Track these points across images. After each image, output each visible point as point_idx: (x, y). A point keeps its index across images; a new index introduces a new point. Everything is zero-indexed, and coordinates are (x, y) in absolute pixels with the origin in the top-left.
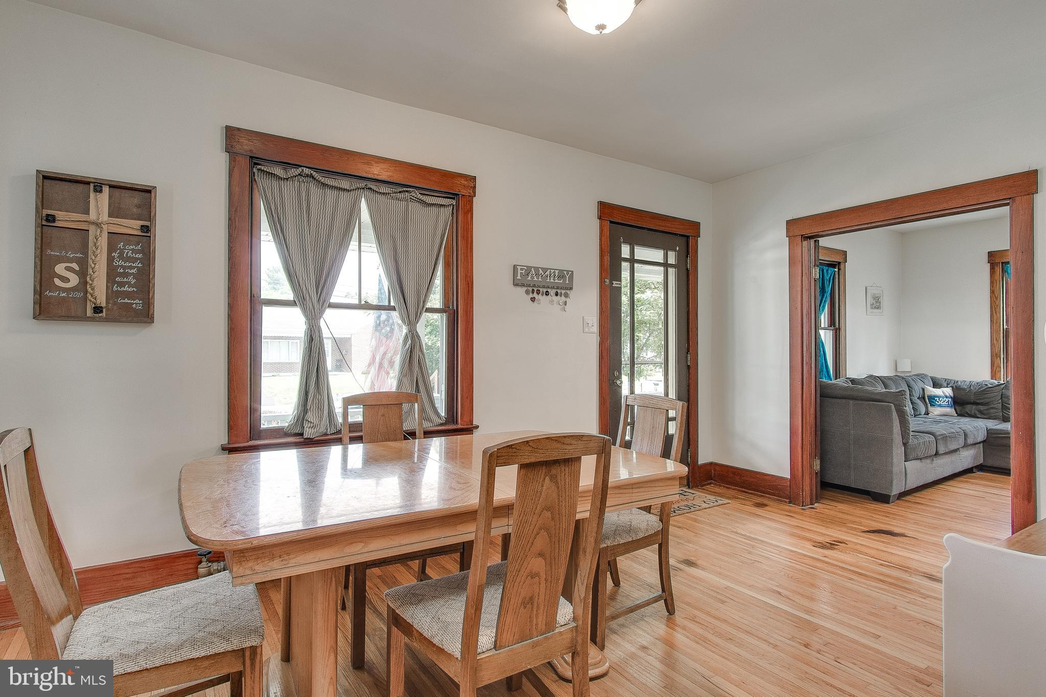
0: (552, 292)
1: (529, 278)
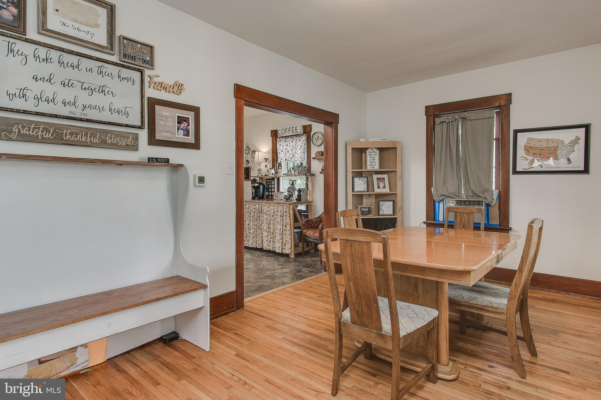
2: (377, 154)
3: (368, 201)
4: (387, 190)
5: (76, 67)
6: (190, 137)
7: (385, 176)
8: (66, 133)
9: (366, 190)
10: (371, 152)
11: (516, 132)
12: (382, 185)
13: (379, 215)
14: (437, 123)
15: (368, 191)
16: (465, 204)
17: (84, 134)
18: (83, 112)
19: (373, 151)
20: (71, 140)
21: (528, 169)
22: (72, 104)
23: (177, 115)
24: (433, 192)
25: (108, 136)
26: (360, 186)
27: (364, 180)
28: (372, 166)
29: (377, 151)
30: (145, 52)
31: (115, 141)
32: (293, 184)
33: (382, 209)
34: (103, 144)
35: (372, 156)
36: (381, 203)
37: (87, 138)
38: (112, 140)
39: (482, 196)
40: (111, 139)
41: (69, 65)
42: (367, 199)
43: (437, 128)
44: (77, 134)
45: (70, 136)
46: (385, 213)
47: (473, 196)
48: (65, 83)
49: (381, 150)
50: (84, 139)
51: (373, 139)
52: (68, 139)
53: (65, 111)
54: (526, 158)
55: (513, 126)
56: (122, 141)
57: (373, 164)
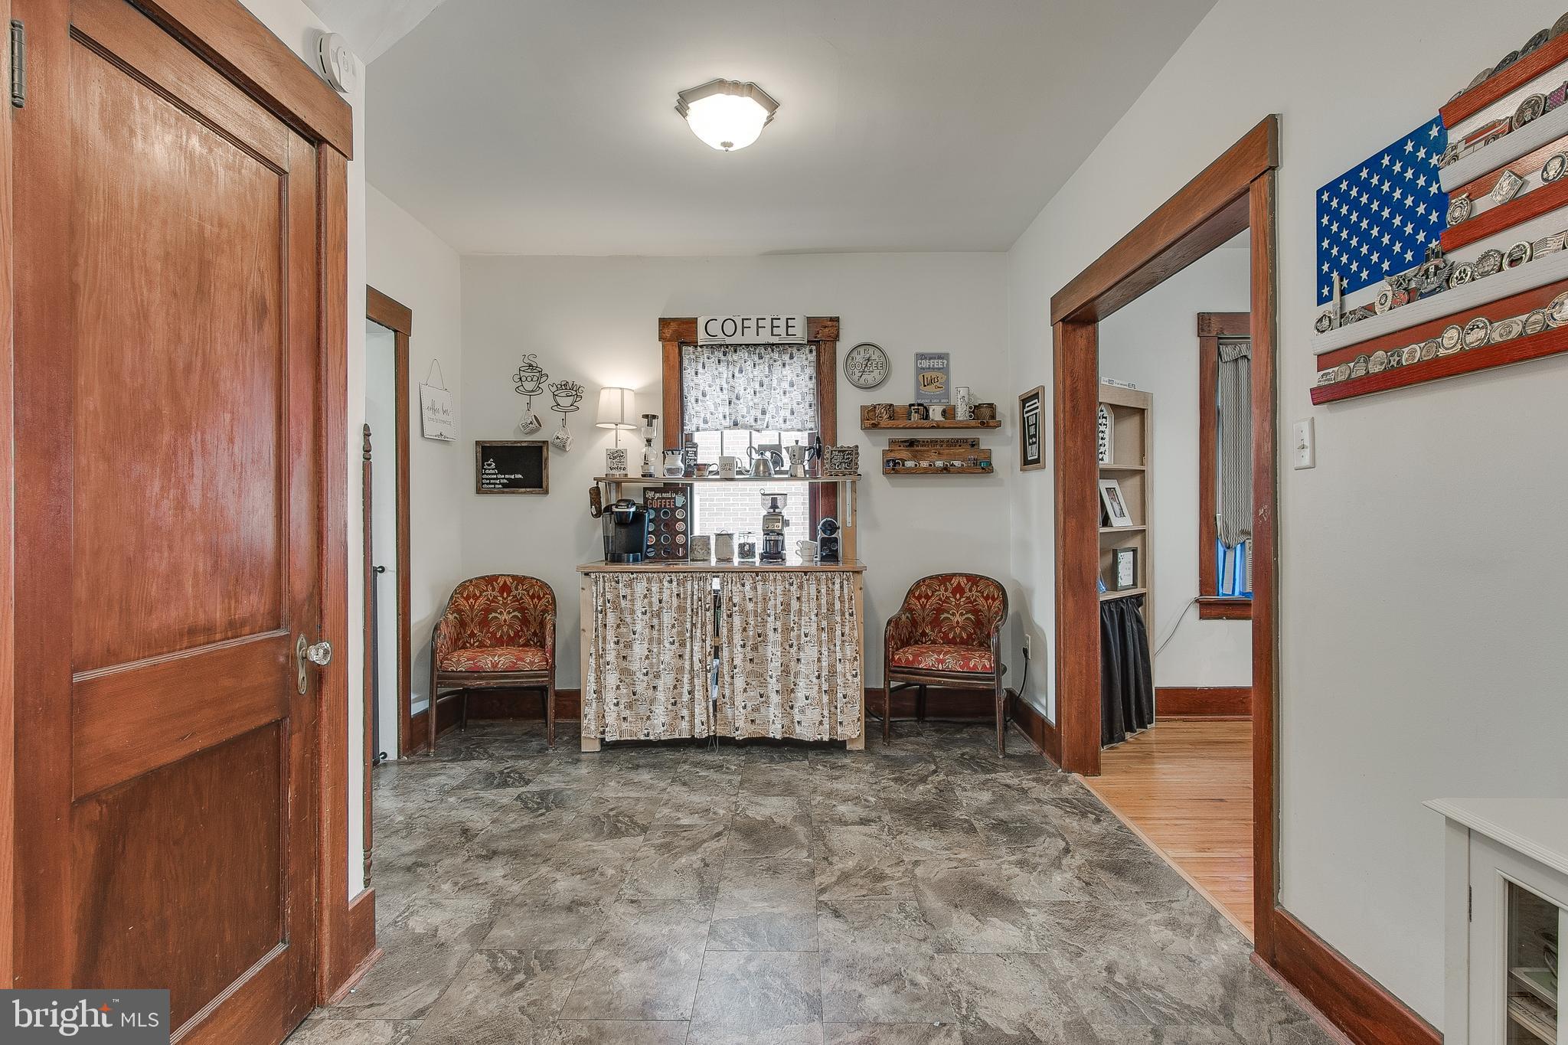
2: (1108, 422)
4: (1127, 523)
7: (1116, 484)
12: (1116, 507)
13: (1116, 589)
14: (1226, 359)
19: (1102, 413)
24: (1219, 524)
28: (1100, 456)
32: (774, 506)
33: (1119, 573)
36: (1118, 556)
43: (1226, 372)
46: (1124, 584)
49: (1117, 411)
57: (1101, 450)
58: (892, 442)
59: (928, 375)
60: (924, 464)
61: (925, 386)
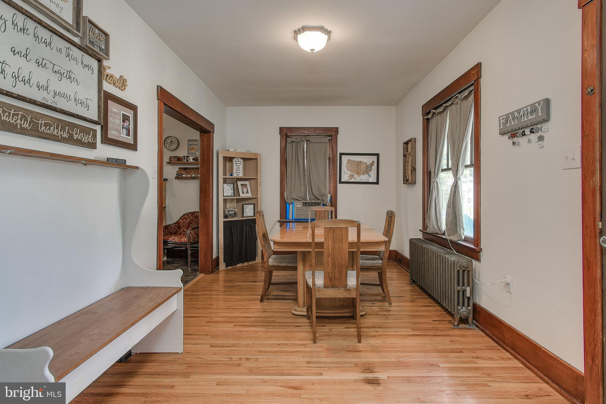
0: (527, 131)
1: (508, 125)
2: (241, 163)
3: (231, 205)
4: (249, 195)
5: (48, 44)
6: (130, 138)
7: (247, 183)
8: (41, 123)
9: (233, 195)
10: (236, 161)
11: (341, 154)
12: (245, 190)
13: (243, 217)
14: (288, 142)
15: (234, 196)
16: (309, 205)
17: (56, 126)
18: (54, 99)
19: (238, 160)
20: (45, 132)
21: (348, 180)
22: (45, 89)
23: (122, 112)
24: (285, 196)
25: (74, 131)
26: (228, 191)
27: (231, 186)
28: (237, 174)
29: (241, 161)
30: (102, 39)
31: (80, 136)
33: (245, 212)
34: (70, 140)
35: (237, 165)
36: (245, 206)
37: (58, 132)
38: (78, 135)
39: (321, 199)
40: (76, 134)
41: (43, 41)
42: (230, 203)
43: (289, 146)
44: (50, 126)
45: (44, 127)
46: (248, 215)
47: (314, 199)
48: (39, 62)
49: (245, 159)
50: (55, 132)
51: (240, 150)
52: (43, 131)
53: (39, 96)
54: (347, 173)
55: (340, 151)
56: (85, 137)
57: (238, 172)
58: (180, 168)
59: (192, 146)
60: (189, 176)
61: (191, 150)
